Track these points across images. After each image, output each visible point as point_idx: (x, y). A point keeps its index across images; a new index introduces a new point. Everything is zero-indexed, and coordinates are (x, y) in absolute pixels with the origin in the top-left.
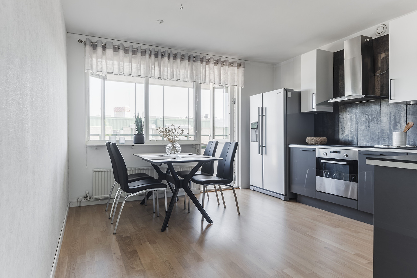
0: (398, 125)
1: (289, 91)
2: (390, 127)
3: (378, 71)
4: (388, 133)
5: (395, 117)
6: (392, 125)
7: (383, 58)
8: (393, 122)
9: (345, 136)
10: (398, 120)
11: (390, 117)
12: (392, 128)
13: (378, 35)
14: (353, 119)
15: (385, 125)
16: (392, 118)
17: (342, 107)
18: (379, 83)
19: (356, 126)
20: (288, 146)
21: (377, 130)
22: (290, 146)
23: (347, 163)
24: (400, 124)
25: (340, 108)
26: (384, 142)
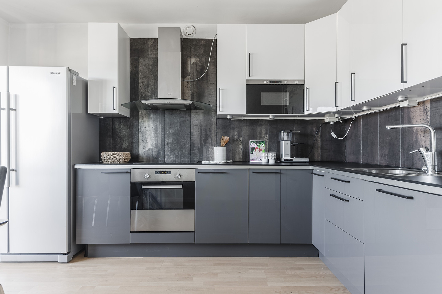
0: (209, 139)
1: (75, 75)
2: (201, 141)
3: (187, 77)
4: (198, 147)
5: (206, 130)
6: (203, 138)
7: (193, 63)
8: (203, 135)
9: (147, 150)
10: (208, 133)
11: (201, 130)
12: (202, 142)
13: (188, 36)
14: (158, 130)
15: (195, 139)
16: (203, 131)
17: (143, 112)
18: (189, 90)
19: (162, 138)
20: (73, 167)
21: (187, 143)
22: (77, 167)
23: (182, 186)
24: (211, 138)
25: (140, 113)
26: (195, 157)
